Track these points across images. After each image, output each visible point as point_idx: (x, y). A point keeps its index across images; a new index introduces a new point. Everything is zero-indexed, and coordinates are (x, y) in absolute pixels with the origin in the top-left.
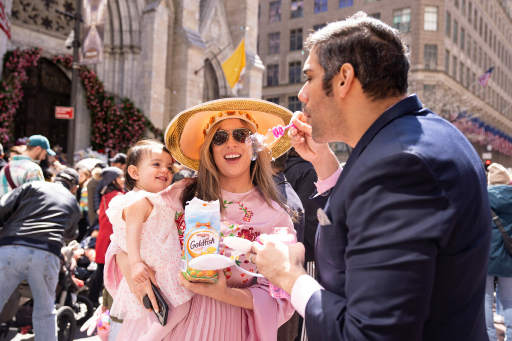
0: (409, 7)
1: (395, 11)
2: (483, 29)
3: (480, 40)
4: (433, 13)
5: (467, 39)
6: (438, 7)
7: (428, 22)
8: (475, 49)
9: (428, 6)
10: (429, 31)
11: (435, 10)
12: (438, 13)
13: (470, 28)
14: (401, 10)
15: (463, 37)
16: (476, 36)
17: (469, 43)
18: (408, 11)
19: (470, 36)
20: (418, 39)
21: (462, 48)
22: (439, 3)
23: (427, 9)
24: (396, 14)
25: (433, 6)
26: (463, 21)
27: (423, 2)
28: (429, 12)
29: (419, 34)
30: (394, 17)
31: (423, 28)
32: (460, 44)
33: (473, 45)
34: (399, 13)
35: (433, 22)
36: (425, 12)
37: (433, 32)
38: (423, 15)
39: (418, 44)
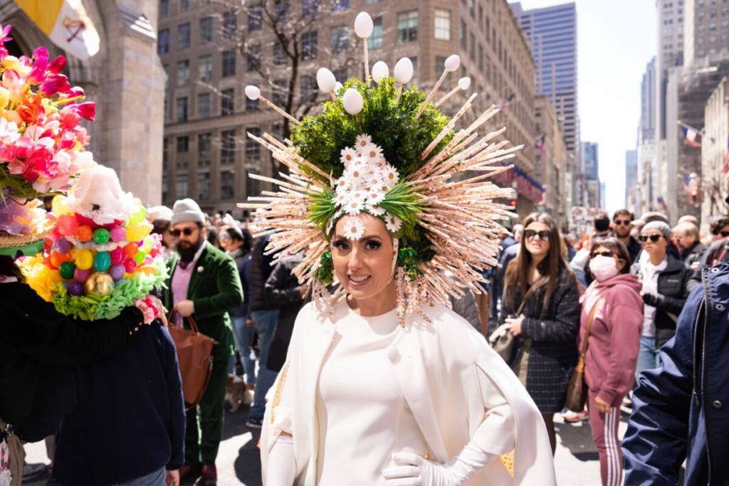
0: (416, 10)
1: (399, 14)
2: (502, 54)
3: (500, 66)
4: (444, 18)
5: (485, 60)
6: (450, 11)
7: (440, 28)
8: (495, 74)
9: (438, 8)
10: (440, 40)
11: (447, 14)
12: (450, 18)
13: (488, 48)
14: (407, 12)
15: (481, 56)
16: (495, 58)
17: (488, 65)
18: (415, 15)
19: (488, 57)
20: (427, 48)
21: (481, 68)
22: (451, 7)
23: (438, 13)
24: (401, 17)
25: (445, 10)
26: (481, 37)
27: (433, 3)
28: (439, 17)
29: (428, 43)
30: (398, 22)
31: (433, 36)
32: (477, 63)
33: (492, 70)
34: (404, 17)
35: (445, 29)
36: (435, 16)
37: (445, 41)
38: (433, 19)
39: (428, 55)
